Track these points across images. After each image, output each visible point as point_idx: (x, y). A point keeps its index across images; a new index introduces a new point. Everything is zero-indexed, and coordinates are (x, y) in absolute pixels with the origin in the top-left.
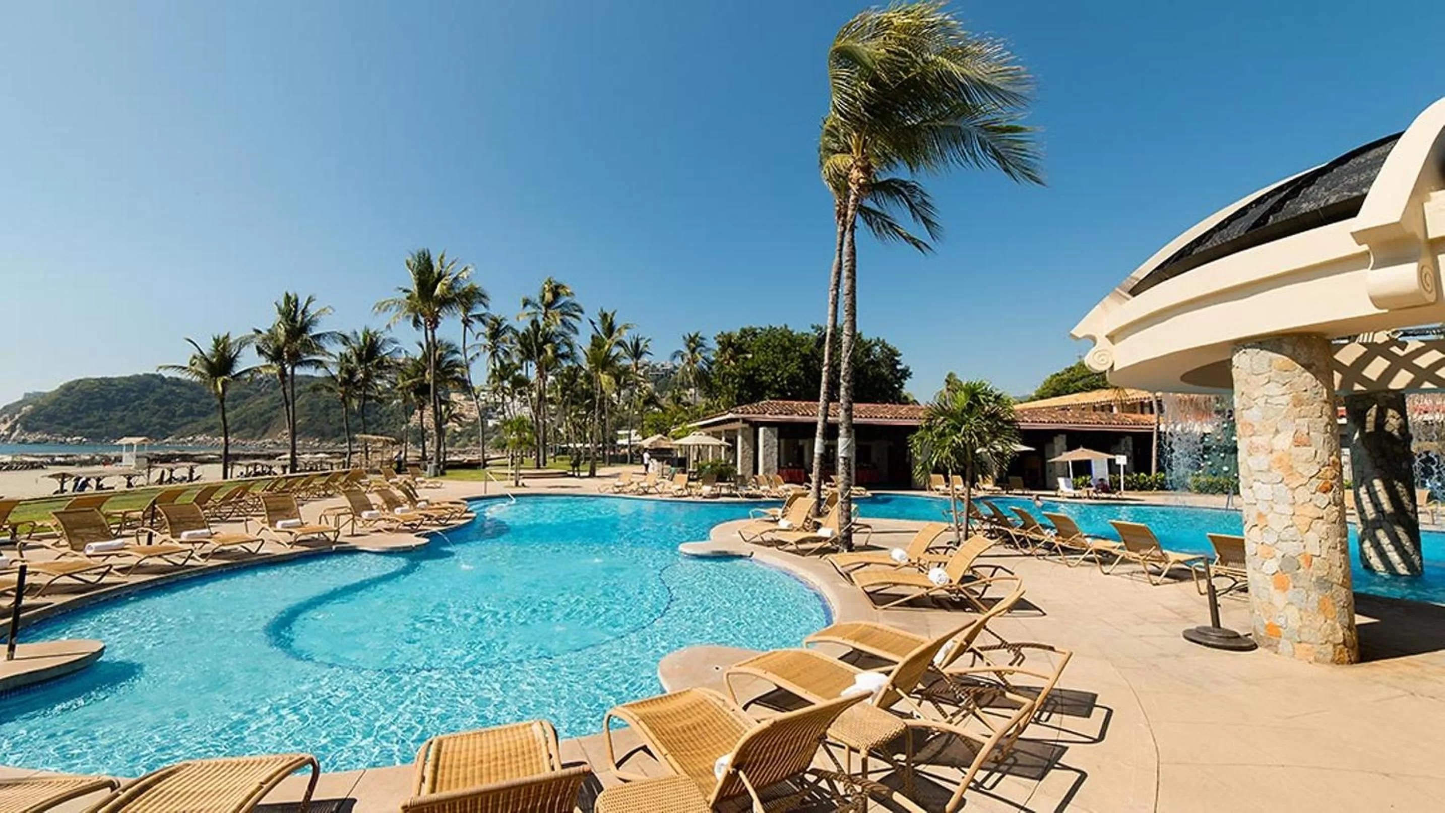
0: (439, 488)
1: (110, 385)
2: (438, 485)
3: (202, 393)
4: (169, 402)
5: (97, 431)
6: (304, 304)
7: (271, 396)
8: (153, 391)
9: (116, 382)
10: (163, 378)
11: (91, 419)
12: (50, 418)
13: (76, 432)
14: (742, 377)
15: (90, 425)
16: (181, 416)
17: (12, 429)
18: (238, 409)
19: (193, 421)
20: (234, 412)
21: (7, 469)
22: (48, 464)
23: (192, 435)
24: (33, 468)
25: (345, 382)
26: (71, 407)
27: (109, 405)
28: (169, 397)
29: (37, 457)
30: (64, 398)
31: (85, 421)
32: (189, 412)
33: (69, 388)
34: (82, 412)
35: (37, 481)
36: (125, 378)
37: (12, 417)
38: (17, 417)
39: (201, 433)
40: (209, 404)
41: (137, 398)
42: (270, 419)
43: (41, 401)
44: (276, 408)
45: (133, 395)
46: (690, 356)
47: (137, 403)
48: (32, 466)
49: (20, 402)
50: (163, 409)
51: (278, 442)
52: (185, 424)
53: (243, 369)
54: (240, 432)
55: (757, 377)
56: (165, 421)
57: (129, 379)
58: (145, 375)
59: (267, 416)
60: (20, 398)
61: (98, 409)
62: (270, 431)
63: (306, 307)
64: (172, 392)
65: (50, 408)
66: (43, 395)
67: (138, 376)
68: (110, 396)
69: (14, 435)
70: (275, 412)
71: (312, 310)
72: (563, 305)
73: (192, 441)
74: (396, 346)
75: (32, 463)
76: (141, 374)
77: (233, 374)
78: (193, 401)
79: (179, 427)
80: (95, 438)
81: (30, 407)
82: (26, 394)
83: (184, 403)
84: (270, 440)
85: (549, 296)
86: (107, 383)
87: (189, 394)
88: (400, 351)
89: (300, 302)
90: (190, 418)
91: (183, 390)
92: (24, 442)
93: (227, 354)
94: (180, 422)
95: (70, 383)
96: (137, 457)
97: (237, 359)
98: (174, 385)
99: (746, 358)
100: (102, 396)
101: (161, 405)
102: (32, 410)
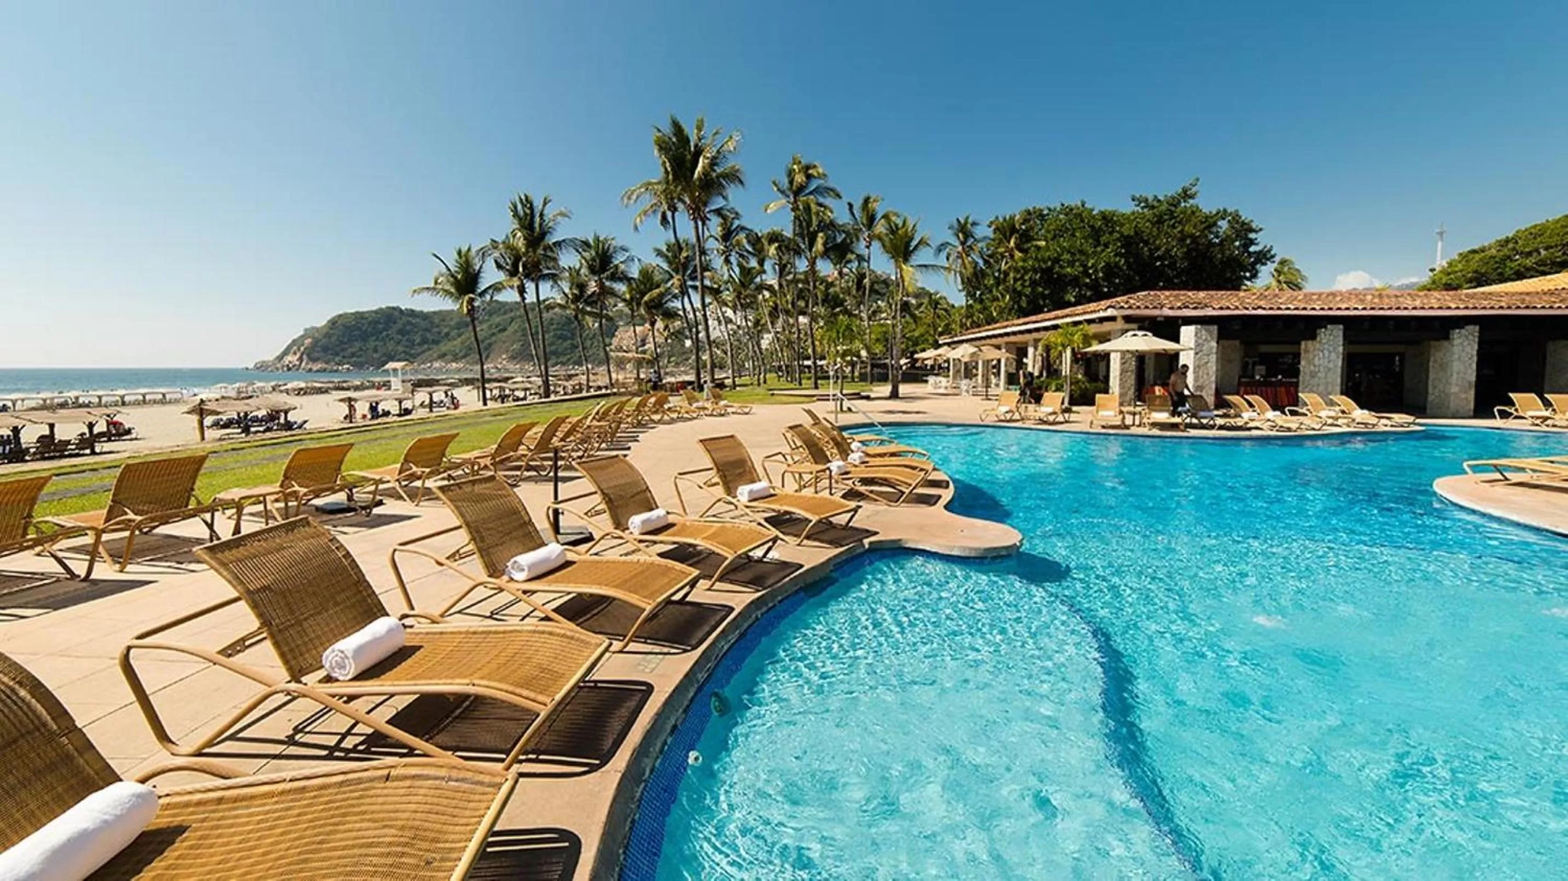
0: (747, 414)
1: (363, 318)
2: (747, 410)
3: (432, 323)
4: (408, 333)
5: (359, 359)
6: (540, 207)
7: (489, 323)
8: (395, 323)
9: (367, 315)
10: (401, 310)
11: (353, 350)
12: (325, 349)
13: (345, 361)
14: (1035, 271)
15: (353, 355)
16: (419, 344)
17: (301, 359)
18: (463, 337)
19: (429, 349)
20: (459, 340)
21: (304, 394)
22: (331, 389)
23: (430, 361)
24: (322, 392)
25: (576, 299)
26: (338, 340)
27: (364, 337)
28: (408, 328)
29: (322, 382)
30: (332, 332)
31: (350, 350)
32: (424, 341)
33: (333, 323)
34: (345, 343)
35: (328, 405)
36: (372, 312)
37: (299, 349)
38: (302, 349)
39: (436, 360)
40: (439, 333)
41: (385, 329)
42: (490, 345)
43: (316, 335)
44: (494, 334)
45: (381, 326)
46: (960, 248)
47: (385, 333)
48: (320, 391)
49: (302, 336)
50: (405, 338)
51: (499, 366)
52: (423, 352)
53: (487, 286)
54: (468, 358)
55: (1057, 269)
56: (408, 350)
57: (376, 312)
58: (388, 308)
59: (488, 341)
60: (302, 333)
61: (357, 340)
62: (491, 356)
63: (542, 211)
64: (409, 323)
65: (324, 340)
66: (317, 329)
67: (381, 309)
68: (364, 328)
69: (303, 364)
70: (494, 338)
71: (550, 212)
72: (814, 190)
73: (429, 367)
74: (627, 254)
75: (320, 388)
76: (384, 306)
77: (479, 291)
78: (427, 330)
79: (419, 355)
80: (359, 366)
81: (310, 340)
82: (306, 330)
83: (420, 333)
84: (492, 365)
85: (799, 178)
86: (359, 316)
87: (424, 324)
88: (633, 260)
89: (535, 204)
90: (426, 346)
91: (418, 320)
92: (310, 370)
93: (471, 270)
94: (419, 350)
95: (334, 318)
96: (403, 381)
97: (482, 275)
98: (410, 316)
99: (1038, 248)
100: (359, 329)
101: (403, 336)
102: (311, 343)
